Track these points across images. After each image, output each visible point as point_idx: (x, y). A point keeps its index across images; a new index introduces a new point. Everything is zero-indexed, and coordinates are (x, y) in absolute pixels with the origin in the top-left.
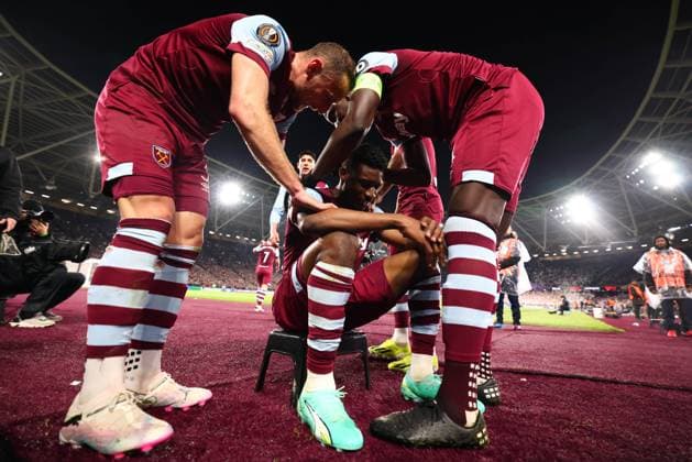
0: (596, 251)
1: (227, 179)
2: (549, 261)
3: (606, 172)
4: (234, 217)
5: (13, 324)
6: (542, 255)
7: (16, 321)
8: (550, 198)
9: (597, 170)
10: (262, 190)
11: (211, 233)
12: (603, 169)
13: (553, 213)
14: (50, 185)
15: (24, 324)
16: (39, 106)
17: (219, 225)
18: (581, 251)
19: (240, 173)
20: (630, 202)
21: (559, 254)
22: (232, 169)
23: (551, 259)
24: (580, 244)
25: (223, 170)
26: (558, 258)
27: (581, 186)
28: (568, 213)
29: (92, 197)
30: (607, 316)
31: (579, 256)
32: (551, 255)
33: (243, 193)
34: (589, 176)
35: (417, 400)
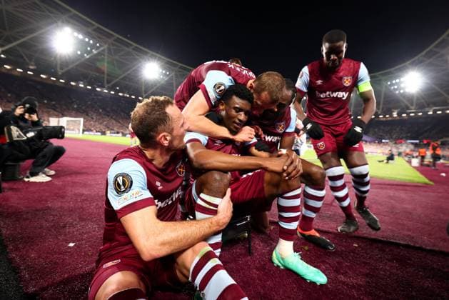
0: (420, 114)
1: (149, 60)
2: (383, 121)
3: (439, 53)
4: (155, 88)
5: (26, 180)
6: (377, 116)
7: (28, 177)
9: (431, 50)
10: (173, 68)
11: (140, 98)
12: (435, 49)
13: (390, 85)
14: (32, 65)
15: (32, 179)
16: (16, 7)
17: (145, 93)
18: (408, 114)
19: (159, 55)
21: (391, 116)
22: (151, 52)
23: (384, 119)
24: (408, 108)
25: (146, 53)
26: (390, 119)
27: (415, 64)
28: (403, 85)
29: (60, 73)
30: (422, 164)
31: (406, 118)
32: (385, 116)
33: (161, 71)
34: (424, 56)
35: (282, 268)
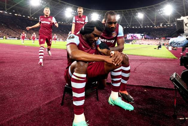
0: (172, 25)
6: (153, 26)
8: (159, 6)
11: (29, 17)
13: (159, 11)
18: (167, 25)
20: (185, 7)
21: (159, 26)
23: (156, 28)
24: (167, 22)
26: (159, 28)
28: (164, 11)
30: (173, 49)
31: (166, 27)
32: (157, 26)
35: (113, 105)
